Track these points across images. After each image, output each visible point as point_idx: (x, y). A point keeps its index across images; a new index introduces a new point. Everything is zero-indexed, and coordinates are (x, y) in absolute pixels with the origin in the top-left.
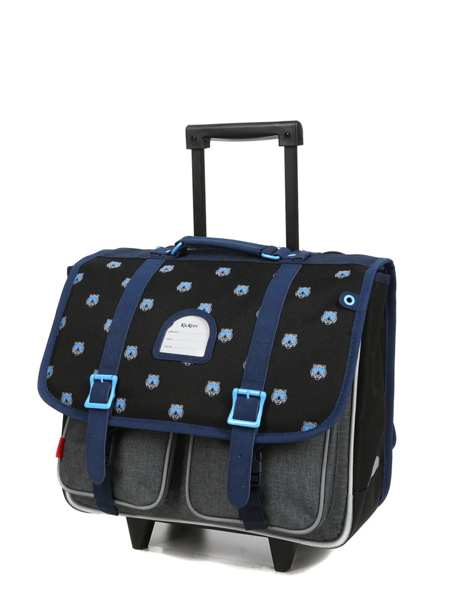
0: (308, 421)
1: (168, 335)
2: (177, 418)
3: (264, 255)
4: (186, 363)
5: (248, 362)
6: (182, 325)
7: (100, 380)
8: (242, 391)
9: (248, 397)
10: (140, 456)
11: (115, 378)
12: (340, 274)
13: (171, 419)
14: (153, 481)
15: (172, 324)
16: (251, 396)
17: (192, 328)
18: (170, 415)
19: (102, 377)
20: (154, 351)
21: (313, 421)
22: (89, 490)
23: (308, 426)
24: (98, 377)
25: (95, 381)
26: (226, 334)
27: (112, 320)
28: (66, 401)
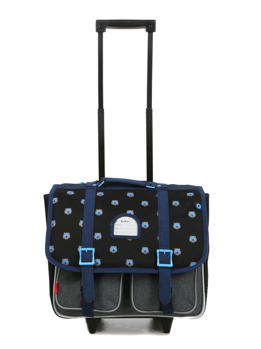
0: (192, 262)
1: (116, 226)
2: (131, 266)
3: (147, 186)
4: (129, 240)
5: (160, 236)
6: (121, 221)
8: (162, 251)
9: (165, 253)
11: (93, 249)
13: (127, 267)
14: (115, 298)
15: (116, 221)
16: (166, 253)
17: (127, 222)
18: (127, 265)
19: (87, 249)
20: (111, 235)
22: (77, 306)
23: (193, 264)
24: (84, 249)
25: (82, 251)
26: (145, 225)
27: (83, 221)
28: (65, 263)
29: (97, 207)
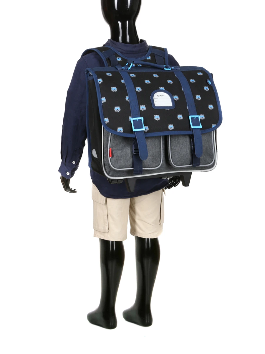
2: (172, 129)
3: (165, 69)
5: (188, 106)
6: (158, 96)
7: (136, 120)
8: (193, 116)
9: (195, 118)
10: (153, 148)
11: (142, 119)
12: (199, 74)
15: (154, 96)
17: (162, 96)
19: (137, 119)
20: (153, 106)
21: (215, 124)
23: (214, 126)
24: (135, 119)
25: (133, 121)
26: (176, 97)
27: (128, 97)
28: (120, 131)
29: (136, 86)
